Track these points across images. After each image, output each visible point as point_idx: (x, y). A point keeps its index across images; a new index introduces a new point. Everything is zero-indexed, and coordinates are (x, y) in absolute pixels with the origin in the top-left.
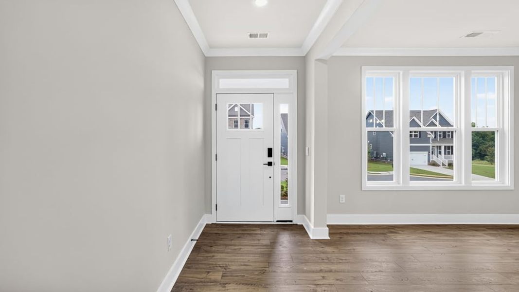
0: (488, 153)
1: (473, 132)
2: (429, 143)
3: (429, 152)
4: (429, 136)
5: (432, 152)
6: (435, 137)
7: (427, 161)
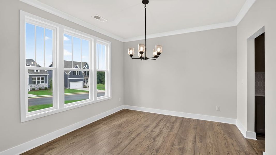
0: (103, 81)
1: (97, 72)
2: (83, 77)
3: (83, 82)
4: (83, 74)
5: (84, 81)
6: (86, 75)
7: (82, 86)
